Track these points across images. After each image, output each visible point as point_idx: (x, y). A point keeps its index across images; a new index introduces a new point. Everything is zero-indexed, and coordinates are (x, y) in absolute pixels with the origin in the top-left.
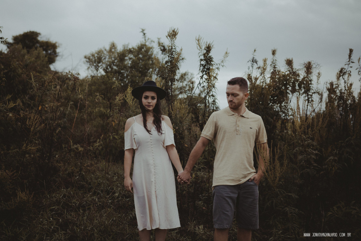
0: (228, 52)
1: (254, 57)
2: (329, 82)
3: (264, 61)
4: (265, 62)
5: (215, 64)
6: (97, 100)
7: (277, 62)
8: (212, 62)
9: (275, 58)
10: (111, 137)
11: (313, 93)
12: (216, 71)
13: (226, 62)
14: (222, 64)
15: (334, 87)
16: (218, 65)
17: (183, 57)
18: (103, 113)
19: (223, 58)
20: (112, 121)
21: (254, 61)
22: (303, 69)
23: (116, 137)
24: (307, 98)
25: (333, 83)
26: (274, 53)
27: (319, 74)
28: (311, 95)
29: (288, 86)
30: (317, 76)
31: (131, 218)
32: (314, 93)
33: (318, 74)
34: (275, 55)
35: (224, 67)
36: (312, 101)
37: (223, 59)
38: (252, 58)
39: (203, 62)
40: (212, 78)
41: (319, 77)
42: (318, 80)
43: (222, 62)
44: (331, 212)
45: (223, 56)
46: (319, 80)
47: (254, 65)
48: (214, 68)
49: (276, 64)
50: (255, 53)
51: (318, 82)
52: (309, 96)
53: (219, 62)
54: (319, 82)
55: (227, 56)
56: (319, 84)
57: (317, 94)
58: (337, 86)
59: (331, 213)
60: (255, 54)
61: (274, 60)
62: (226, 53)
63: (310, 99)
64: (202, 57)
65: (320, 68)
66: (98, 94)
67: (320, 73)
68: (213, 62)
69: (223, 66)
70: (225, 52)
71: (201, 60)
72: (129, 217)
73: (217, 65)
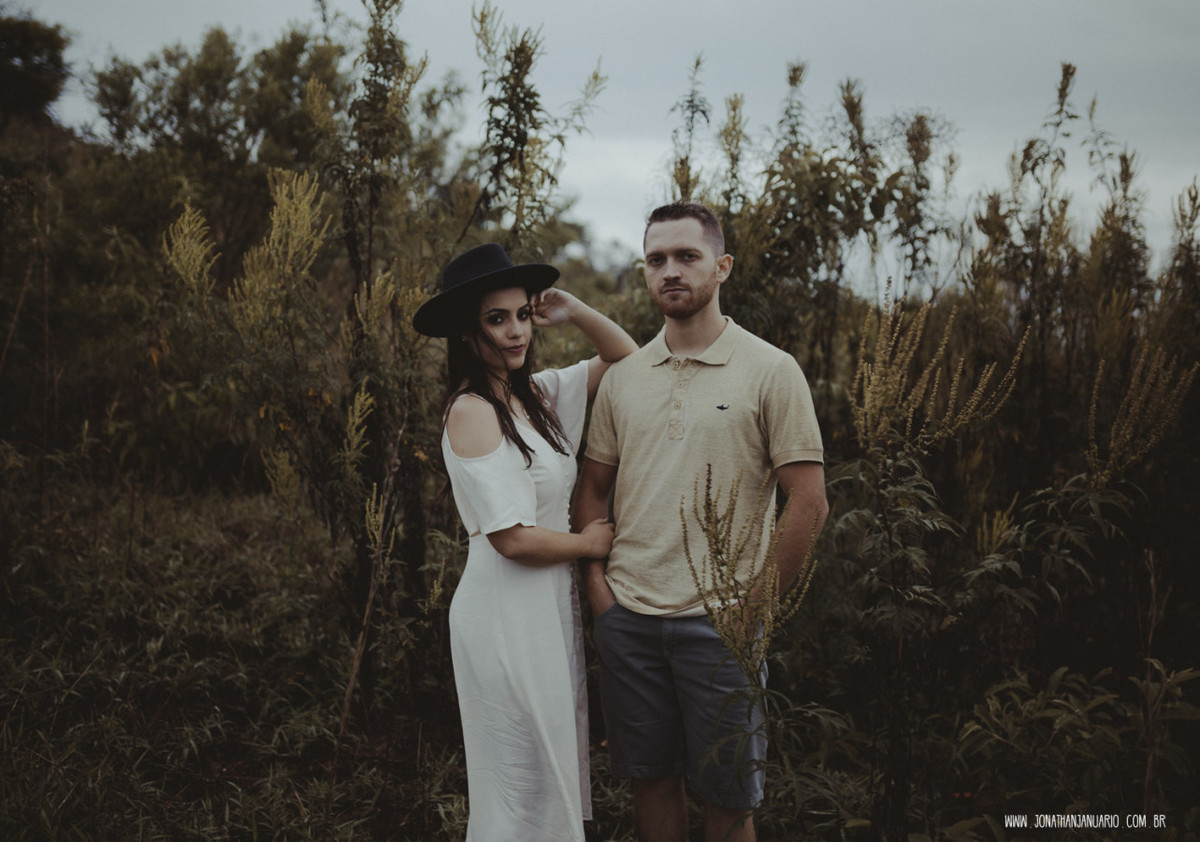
0: (601, 75)
1: (698, 88)
2: (985, 194)
3: (730, 106)
4: (734, 109)
5: (550, 120)
6: (113, 253)
7: (803, 112)
8: (534, 112)
9: (797, 98)
10: (172, 399)
11: (930, 232)
12: (553, 149)
13: (592, 112)
14: (578, 121)
15: (1003, 211)
16: (562, 124)
17: (461, 86)
18: (135, 305)
19: (583, 96)
20: (150, 344)
21: (694, 106)
22: (890, 141)
23: (191, 396)
24: (909, 249)
25: (998, 197)
26: (795, 76)
27: (952, 161)
28: (925, 241)
29: (831, 208)
30: (944, 168)
31: (191, 751)
32: (935, 232)
33: (948, 161)
34: (798, 83)
35: (584, 132)
36: (928, 260)
37: (582, 102)
38: (689, 93)
39: (500, 113)
40: (536, 177)
41: (951, 173)
42: (947, 182)
43: (578, 111)
44: (978, 721)
45: (583, 88)
46: (952, 184)
47: (698, 121)
48: (543, 135)
49: (800, 119)
50: (698, 74)
51: (946, 192)
52: (918, 244)
53: (566, 113)
54: (951, 191)
55: (598, 93)
56: (950, 197)
57: (944, 234)
58: (1013, 206)
59: (977, 727)
60: (699, 76)
61: (795, 104)
62: (596, 77)
63: (921, 256)
64: (496, 91)
65: (953, 138)
66: (115, 231)
67: (955, 157)
68: (538, 110)
69: (579, 131)
70: (590, 73)
71: (494, 102)
72: (186, 751)
73: (556, 121)
